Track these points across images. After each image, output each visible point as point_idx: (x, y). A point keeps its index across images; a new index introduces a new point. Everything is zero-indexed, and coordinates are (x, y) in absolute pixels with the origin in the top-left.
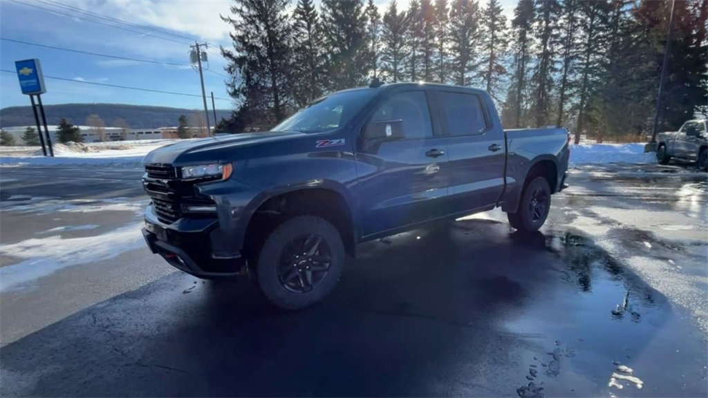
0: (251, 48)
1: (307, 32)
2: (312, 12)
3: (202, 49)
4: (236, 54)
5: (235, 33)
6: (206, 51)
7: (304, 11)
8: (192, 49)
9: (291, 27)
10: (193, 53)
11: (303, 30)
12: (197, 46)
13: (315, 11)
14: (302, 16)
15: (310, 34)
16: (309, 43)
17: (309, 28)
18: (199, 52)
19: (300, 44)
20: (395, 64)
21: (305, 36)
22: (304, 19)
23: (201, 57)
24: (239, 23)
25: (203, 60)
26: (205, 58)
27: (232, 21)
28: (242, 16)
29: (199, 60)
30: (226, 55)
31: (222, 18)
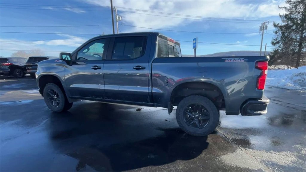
0: (292, 19)
3: (266, 24)
4: (282, 24)
5: (284, 12)
8: (261, 25)
10: (261, 27)
12: (264, 23)
18: (264, 26)
23: (264, 28)
24: (288, 8)
25: (265, 29)
26: (266, 28)
27: (285, 8)
28: (290, 4)
29: (263, 30)
30: (275, 26)
31: (279, 7)
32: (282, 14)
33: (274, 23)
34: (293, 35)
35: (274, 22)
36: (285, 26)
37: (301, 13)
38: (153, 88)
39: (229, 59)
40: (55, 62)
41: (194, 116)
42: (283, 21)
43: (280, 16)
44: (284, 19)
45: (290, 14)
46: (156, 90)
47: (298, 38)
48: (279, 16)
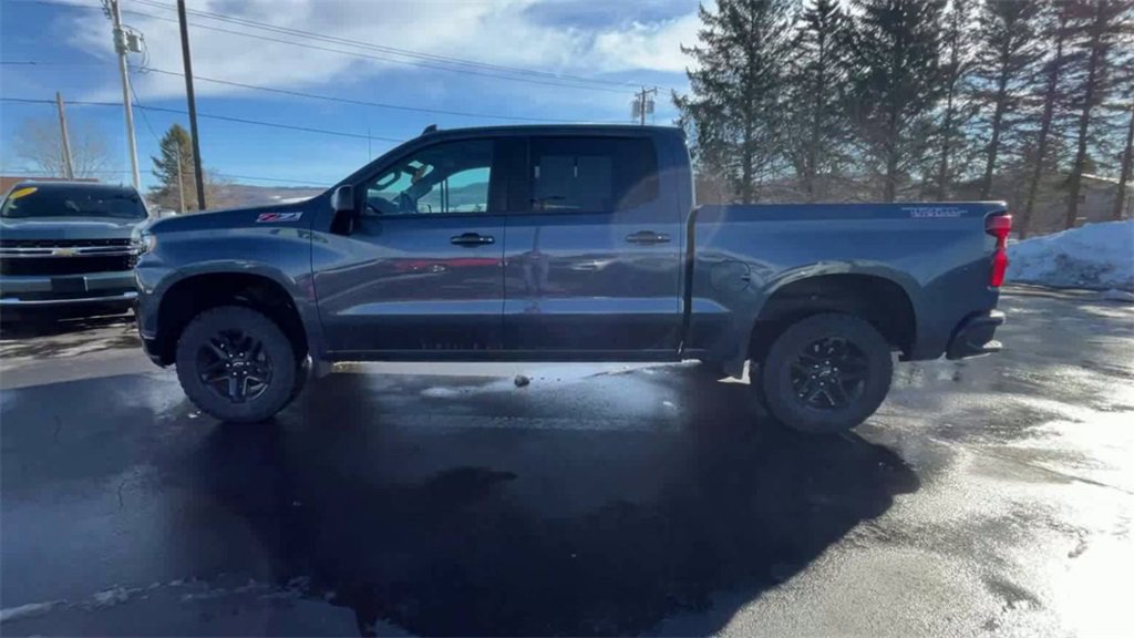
0: (720, 87)
1: (818, 47)
2: (832, 12)
3: (650, 96)
4: (694, 98)
5: (696, 66)
6: (655, 100)
7: (817, 14)
8: (636, 98)
9: (789, 44)
10: (636, 104)
11: (811, 45)
12: (644, 92)
13: (839, 9)
14: (811, 23)
15: (822, 50)
16: (820, 66)
17: (821, 40)
18: (644, 101)
19: (800, 69)
20: (1003, 81)
21: (814, 54)
22: (815, 27)
23: (646, 109)
24: (707, 52)
25: (648, 112)
26: (651, 109)
27: (698, 51)
28: (712, 42)
29: (643, 113)
30: (678, 103)
31: (683, 50)
32: (692, 71)
33: (675, 96)
34: (727, 134)
35: (672, 90)
36: (705, 105)
37: (741, 71)
38: (694, 300)
39: (921, 209)
40: (258, 221)
41: (817, 375)
42: (698, 91)
43: (689, 74)
44: (701, 86)
45: (713, 70)
46: (702, 305)
47: (741, 141)
48: (687, 77)
